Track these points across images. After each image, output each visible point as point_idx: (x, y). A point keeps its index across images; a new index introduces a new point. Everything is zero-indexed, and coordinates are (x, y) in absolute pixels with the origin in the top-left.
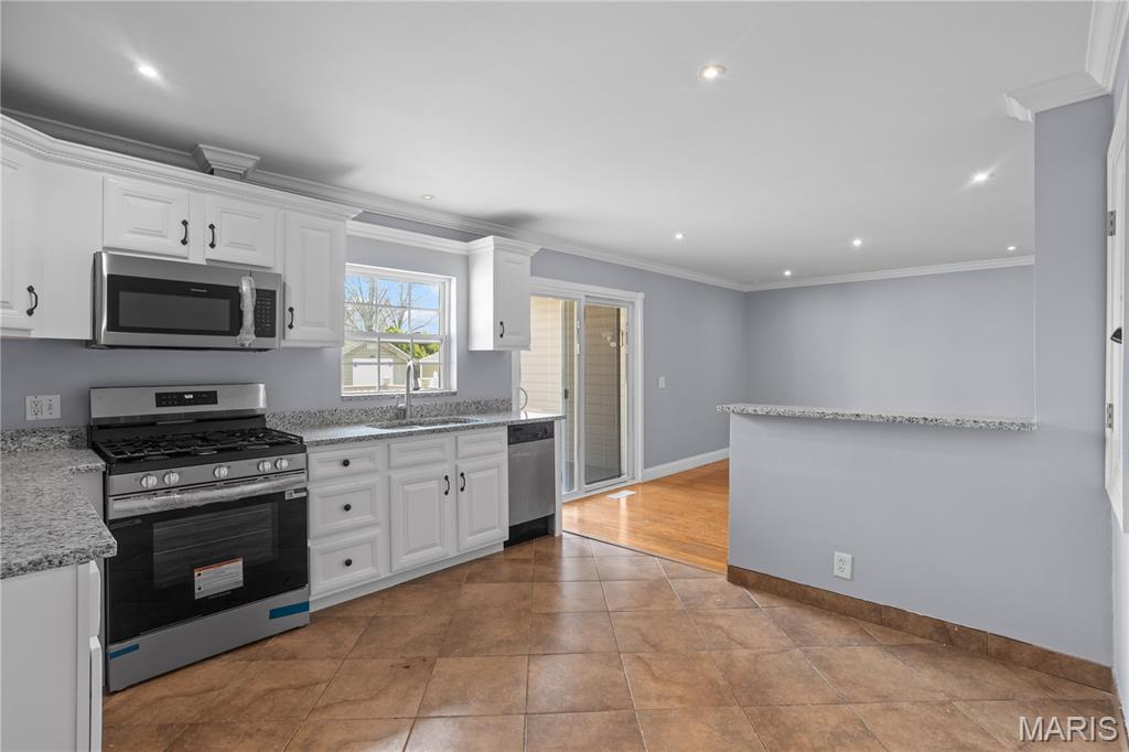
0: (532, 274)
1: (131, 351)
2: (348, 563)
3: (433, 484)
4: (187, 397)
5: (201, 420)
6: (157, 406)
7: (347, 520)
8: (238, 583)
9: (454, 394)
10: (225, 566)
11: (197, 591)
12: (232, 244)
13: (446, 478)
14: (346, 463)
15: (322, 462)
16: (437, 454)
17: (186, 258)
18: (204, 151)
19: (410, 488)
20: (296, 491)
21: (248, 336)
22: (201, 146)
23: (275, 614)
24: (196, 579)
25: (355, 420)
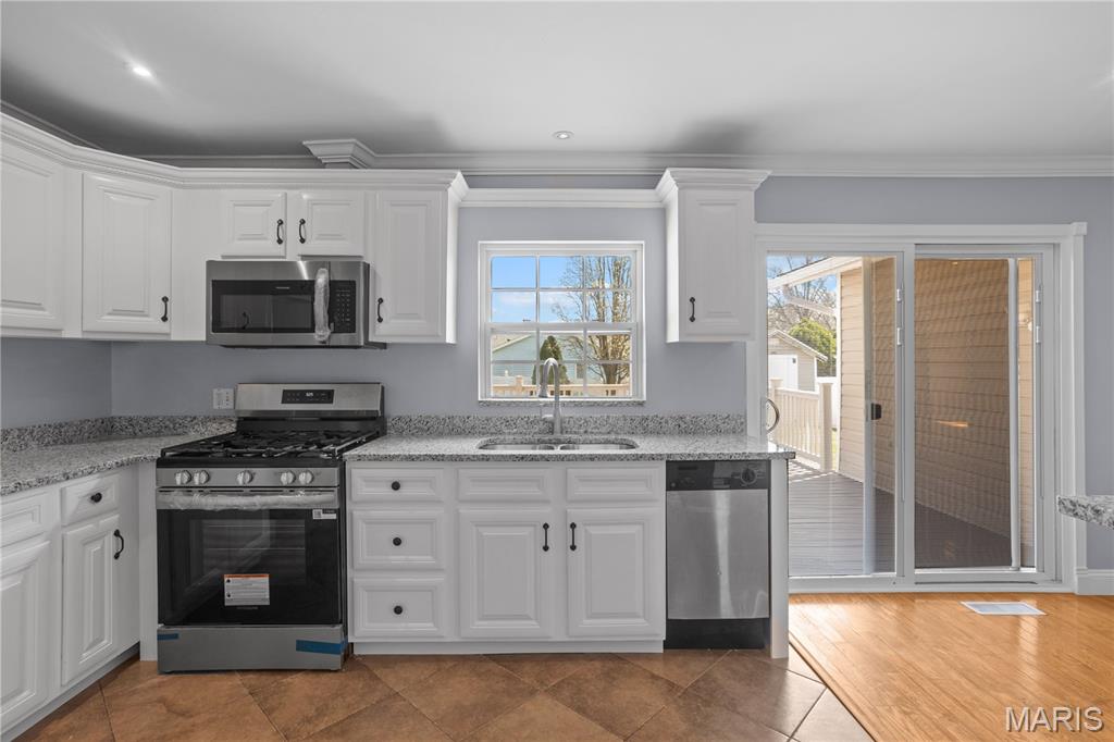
0: (758, 219)
1: (260, 351)
2: (398, 610)
3: (526, 532)
4: (308, 395)
5: (324, 418)
6: (283, 402)
7: (397, 557)
8: (264, 600)
9: (641, 404)
10: (252, 579)
11: (226, 597)
12: (322, 237)
13: (546, 526)
14: (396, 486)
15: (369, 481)
16: (532, 491)
17: (283, 257)
18: (310, 148)
19: (487, 532)
20: (325, 511)
21: (322, 333)
22: (304, 143)
23: (303, 646)
24: (226, 584)
25: (493, 430)
